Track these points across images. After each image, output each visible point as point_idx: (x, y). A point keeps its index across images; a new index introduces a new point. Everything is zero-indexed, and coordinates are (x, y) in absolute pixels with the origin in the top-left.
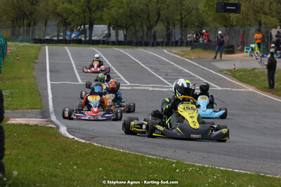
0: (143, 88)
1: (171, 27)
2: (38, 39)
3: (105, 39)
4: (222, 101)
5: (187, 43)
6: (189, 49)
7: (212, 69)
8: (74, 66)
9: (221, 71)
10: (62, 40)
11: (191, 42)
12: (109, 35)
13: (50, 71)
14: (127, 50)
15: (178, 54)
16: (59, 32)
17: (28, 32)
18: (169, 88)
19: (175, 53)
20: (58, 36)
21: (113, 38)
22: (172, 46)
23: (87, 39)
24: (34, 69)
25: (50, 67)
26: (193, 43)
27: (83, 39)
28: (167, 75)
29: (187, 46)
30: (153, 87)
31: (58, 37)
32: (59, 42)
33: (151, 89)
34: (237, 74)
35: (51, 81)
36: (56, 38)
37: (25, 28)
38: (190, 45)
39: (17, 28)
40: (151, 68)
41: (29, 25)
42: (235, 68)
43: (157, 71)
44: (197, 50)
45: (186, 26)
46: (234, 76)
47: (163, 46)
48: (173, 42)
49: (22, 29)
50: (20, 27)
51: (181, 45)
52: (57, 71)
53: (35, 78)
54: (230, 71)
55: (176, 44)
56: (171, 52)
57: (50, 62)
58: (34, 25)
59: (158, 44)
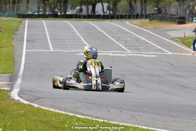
0: (104, 54)
1: (133, 2)
2: (21, 15)
3: (78, 13)
4: (171, 64)
5: (146, 15)
6: (148, 20)
7: (165, 37)
8: (48, 36)
9: (173, 39)
10: (41, 15)
11: (149, 14)
12: (81, 10)
13: (27, 41)
14: (95, 22)
15: (138, 25)
16: (39, 8)
17: (13, 8)
18: (127, 53)
19: (135, 24)
20: (39, 11)
21: (84, 13)
22: (133, 18)
23: (63, 13)
24: (13, 39)
25: (27, 38)
26: (151, 15)
27: (59, 14)
28: (126, 43)
29: (146, 18)
30: (113, 53)
31: (38, 13)
32: (39, 16)
33: (112, 55)
34: (186, 41)
35: (26, 49)
36: (36, 14)
37: (11, 5)
38: (149, 17)
39: (4, 6)
40: (113, 37)
41: (14, 3)
42: (185, 36)
43: (118, 39)
44: (154, 22)
45: (145, 2)
46: (184, 43)
47: (126, 18)
48: (134, 15)
49: (8, 6)
50: (6, 4)
51: (141, 18)
52: (33, 41)
53: (13, 46)
54: (180, 38)
55: (137, 17)
56: (132, 23)
57: (27, 34)
58: (18, 2)
59: (122, 17)
